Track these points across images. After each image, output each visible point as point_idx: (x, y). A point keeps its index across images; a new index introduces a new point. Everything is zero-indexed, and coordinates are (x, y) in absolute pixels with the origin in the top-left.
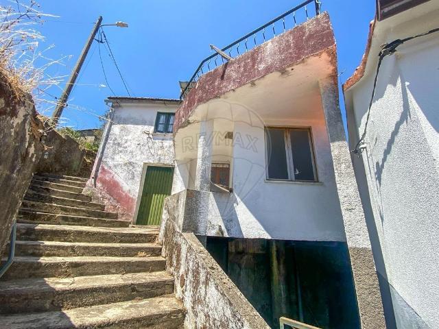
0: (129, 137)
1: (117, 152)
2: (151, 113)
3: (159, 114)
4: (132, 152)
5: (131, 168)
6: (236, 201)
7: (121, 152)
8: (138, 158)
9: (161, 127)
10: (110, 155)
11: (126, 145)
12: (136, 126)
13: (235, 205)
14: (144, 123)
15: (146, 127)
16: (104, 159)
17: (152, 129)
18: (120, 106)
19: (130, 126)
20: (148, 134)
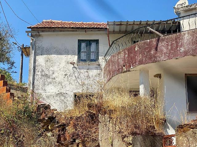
0: (55, 68)
1: (46, 83)
2: (72, 41)
3: (80, 41)
4: (60, 83)
5: (63, 98)
6: (168, 128)
7: (50, 83)
8: (68, 88)
9: (83, 56)
10: (41, 87)
11: (54, 76)
12: (59, 56)
13: (168, 130)
14: (67, 53)
15: (69, 56)
16: (36, 91)
17: (75, 58)
18: (40, 35)
19: (54, 57)
20: (73, 64)
